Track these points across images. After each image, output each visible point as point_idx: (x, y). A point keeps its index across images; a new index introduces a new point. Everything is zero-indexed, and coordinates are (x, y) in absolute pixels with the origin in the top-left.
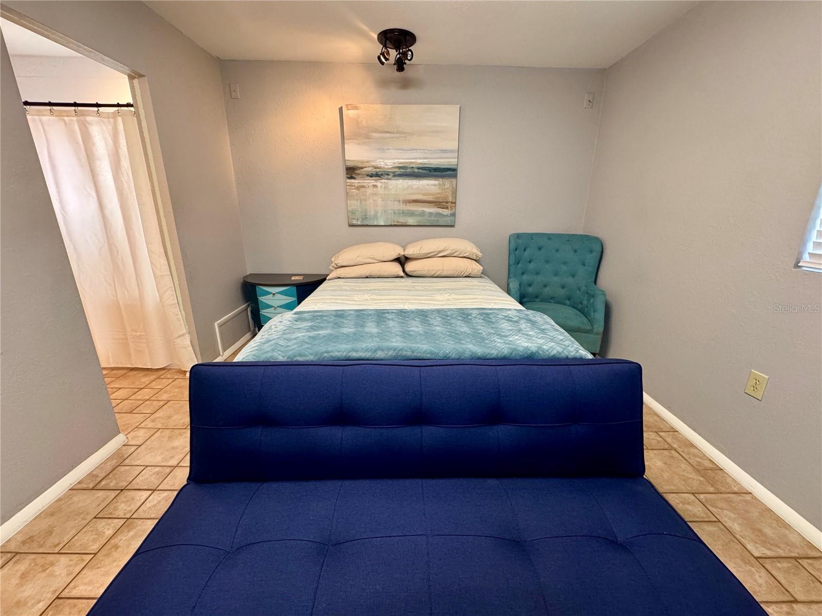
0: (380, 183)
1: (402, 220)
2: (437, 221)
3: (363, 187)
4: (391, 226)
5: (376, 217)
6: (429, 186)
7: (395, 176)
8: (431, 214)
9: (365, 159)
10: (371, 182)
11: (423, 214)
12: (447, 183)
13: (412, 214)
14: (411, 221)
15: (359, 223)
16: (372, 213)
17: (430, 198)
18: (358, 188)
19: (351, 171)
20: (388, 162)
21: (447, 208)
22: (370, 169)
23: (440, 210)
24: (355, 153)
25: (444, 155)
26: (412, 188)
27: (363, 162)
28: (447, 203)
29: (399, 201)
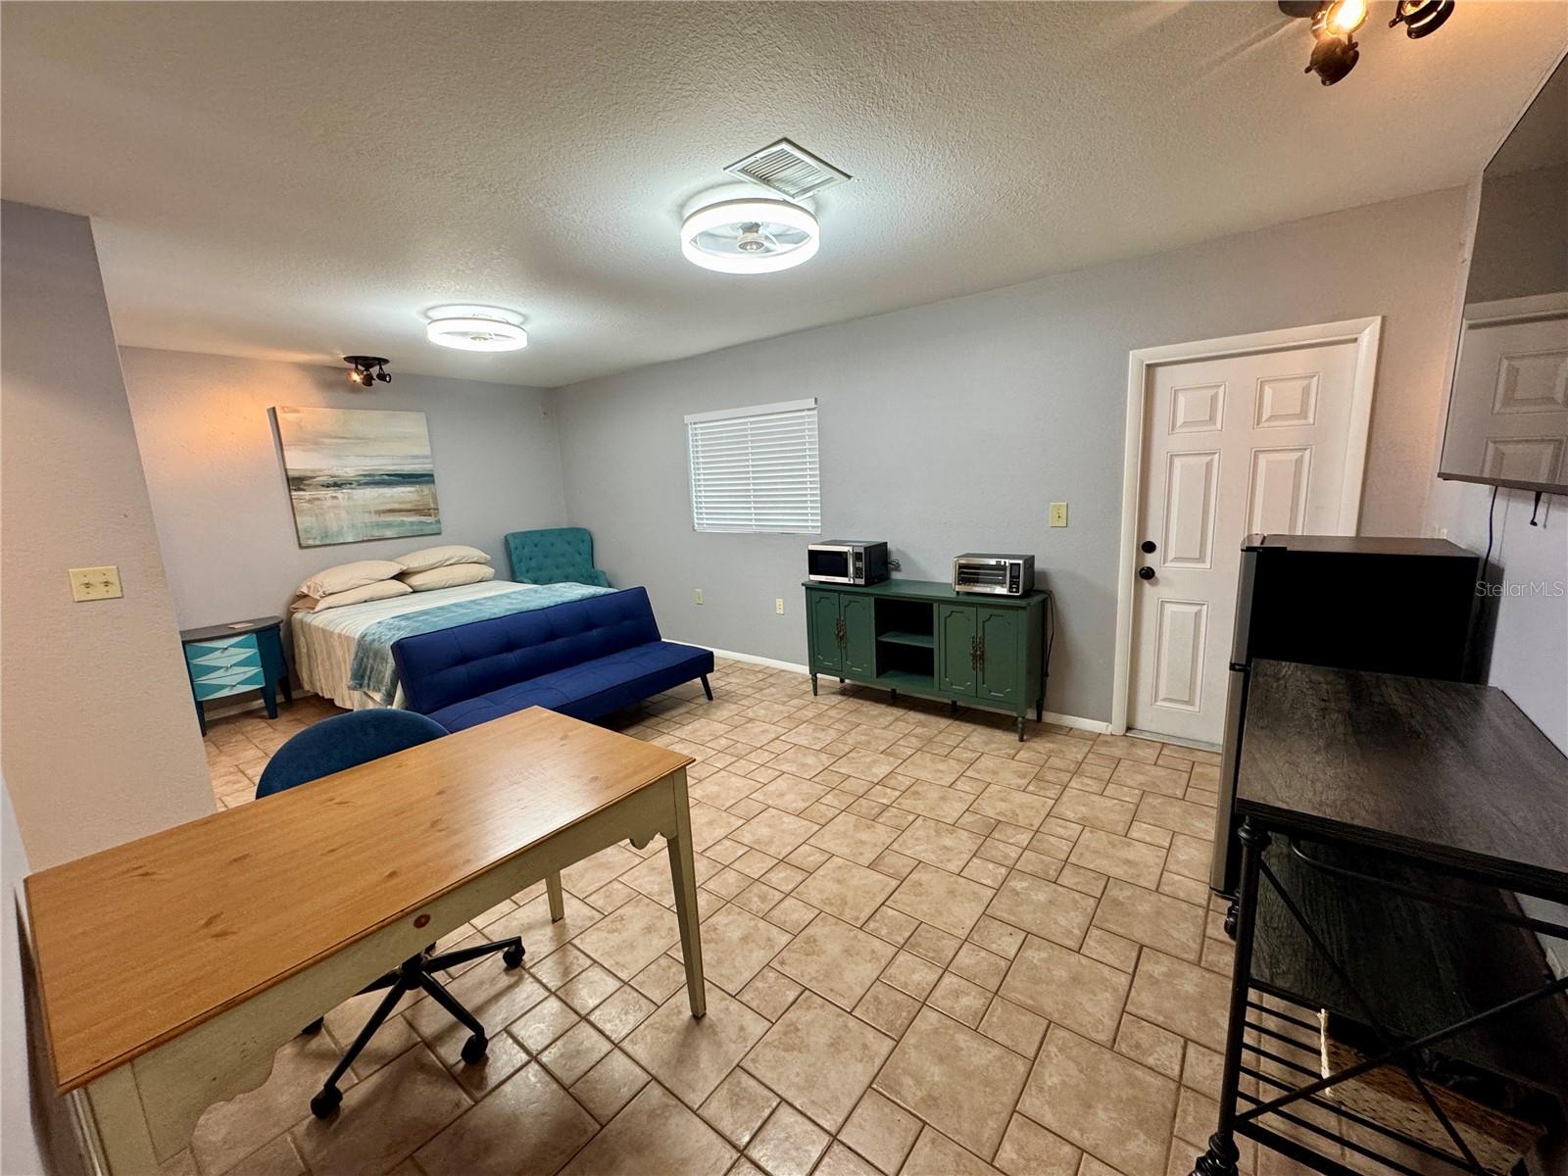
4: (363, 541)
8: (412, 523)
9: (317, 467)
11: (402, 524)
12: (426, 489)
16: (335, 529)
17: (409, 506)
20: (350, 468)
24: (299, 462)
25: (417, 461)
27: (313, 471)
28: (429, 509)
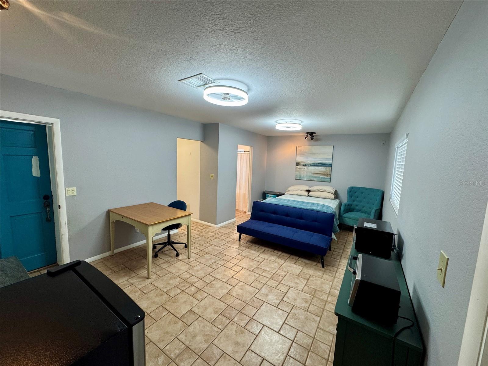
0: (306, 167)
1: (312, 179)
2: (324, 180)
3: (301, 168)
4: (308, 180)
5: (304, 177)
6: (322, 169)
7: (311, 166)
9: (302, 161)
10: (304, 167)
13: (315, 177)
14: (315, 179)
15: (298, 179)
18: (299, 169)
19: (298, 164)
20: (309, 161)
21: (328, 176)
22: (303, 163)
23: (325, 177)
24: (299, 159)
25: (327, 160)
26: (316, 169)
27: (301, 161)
29: (311, 173)
